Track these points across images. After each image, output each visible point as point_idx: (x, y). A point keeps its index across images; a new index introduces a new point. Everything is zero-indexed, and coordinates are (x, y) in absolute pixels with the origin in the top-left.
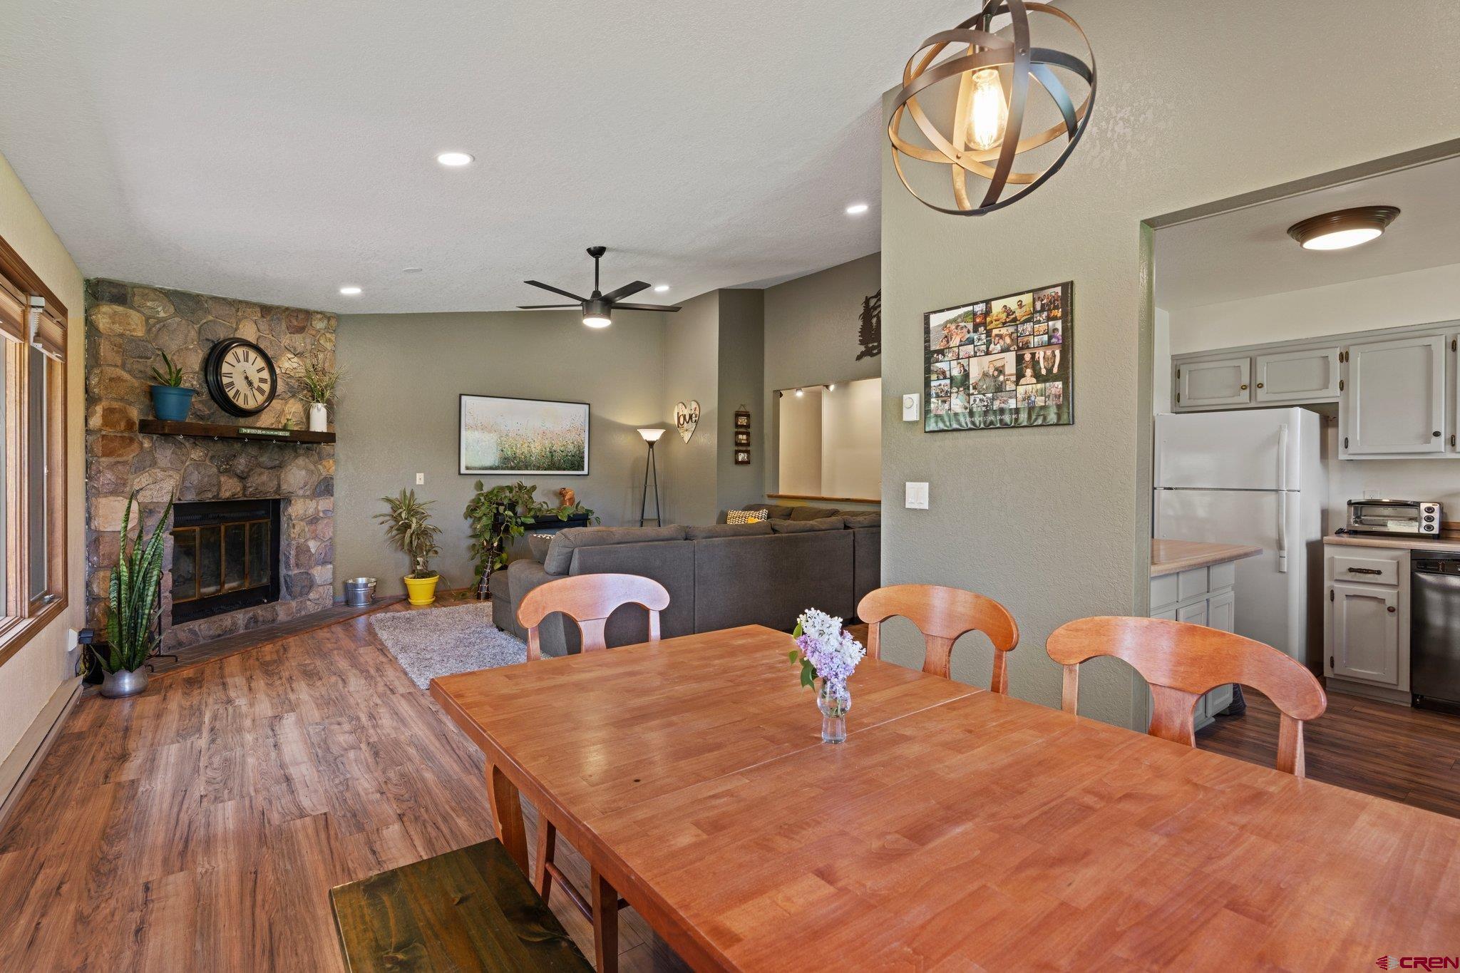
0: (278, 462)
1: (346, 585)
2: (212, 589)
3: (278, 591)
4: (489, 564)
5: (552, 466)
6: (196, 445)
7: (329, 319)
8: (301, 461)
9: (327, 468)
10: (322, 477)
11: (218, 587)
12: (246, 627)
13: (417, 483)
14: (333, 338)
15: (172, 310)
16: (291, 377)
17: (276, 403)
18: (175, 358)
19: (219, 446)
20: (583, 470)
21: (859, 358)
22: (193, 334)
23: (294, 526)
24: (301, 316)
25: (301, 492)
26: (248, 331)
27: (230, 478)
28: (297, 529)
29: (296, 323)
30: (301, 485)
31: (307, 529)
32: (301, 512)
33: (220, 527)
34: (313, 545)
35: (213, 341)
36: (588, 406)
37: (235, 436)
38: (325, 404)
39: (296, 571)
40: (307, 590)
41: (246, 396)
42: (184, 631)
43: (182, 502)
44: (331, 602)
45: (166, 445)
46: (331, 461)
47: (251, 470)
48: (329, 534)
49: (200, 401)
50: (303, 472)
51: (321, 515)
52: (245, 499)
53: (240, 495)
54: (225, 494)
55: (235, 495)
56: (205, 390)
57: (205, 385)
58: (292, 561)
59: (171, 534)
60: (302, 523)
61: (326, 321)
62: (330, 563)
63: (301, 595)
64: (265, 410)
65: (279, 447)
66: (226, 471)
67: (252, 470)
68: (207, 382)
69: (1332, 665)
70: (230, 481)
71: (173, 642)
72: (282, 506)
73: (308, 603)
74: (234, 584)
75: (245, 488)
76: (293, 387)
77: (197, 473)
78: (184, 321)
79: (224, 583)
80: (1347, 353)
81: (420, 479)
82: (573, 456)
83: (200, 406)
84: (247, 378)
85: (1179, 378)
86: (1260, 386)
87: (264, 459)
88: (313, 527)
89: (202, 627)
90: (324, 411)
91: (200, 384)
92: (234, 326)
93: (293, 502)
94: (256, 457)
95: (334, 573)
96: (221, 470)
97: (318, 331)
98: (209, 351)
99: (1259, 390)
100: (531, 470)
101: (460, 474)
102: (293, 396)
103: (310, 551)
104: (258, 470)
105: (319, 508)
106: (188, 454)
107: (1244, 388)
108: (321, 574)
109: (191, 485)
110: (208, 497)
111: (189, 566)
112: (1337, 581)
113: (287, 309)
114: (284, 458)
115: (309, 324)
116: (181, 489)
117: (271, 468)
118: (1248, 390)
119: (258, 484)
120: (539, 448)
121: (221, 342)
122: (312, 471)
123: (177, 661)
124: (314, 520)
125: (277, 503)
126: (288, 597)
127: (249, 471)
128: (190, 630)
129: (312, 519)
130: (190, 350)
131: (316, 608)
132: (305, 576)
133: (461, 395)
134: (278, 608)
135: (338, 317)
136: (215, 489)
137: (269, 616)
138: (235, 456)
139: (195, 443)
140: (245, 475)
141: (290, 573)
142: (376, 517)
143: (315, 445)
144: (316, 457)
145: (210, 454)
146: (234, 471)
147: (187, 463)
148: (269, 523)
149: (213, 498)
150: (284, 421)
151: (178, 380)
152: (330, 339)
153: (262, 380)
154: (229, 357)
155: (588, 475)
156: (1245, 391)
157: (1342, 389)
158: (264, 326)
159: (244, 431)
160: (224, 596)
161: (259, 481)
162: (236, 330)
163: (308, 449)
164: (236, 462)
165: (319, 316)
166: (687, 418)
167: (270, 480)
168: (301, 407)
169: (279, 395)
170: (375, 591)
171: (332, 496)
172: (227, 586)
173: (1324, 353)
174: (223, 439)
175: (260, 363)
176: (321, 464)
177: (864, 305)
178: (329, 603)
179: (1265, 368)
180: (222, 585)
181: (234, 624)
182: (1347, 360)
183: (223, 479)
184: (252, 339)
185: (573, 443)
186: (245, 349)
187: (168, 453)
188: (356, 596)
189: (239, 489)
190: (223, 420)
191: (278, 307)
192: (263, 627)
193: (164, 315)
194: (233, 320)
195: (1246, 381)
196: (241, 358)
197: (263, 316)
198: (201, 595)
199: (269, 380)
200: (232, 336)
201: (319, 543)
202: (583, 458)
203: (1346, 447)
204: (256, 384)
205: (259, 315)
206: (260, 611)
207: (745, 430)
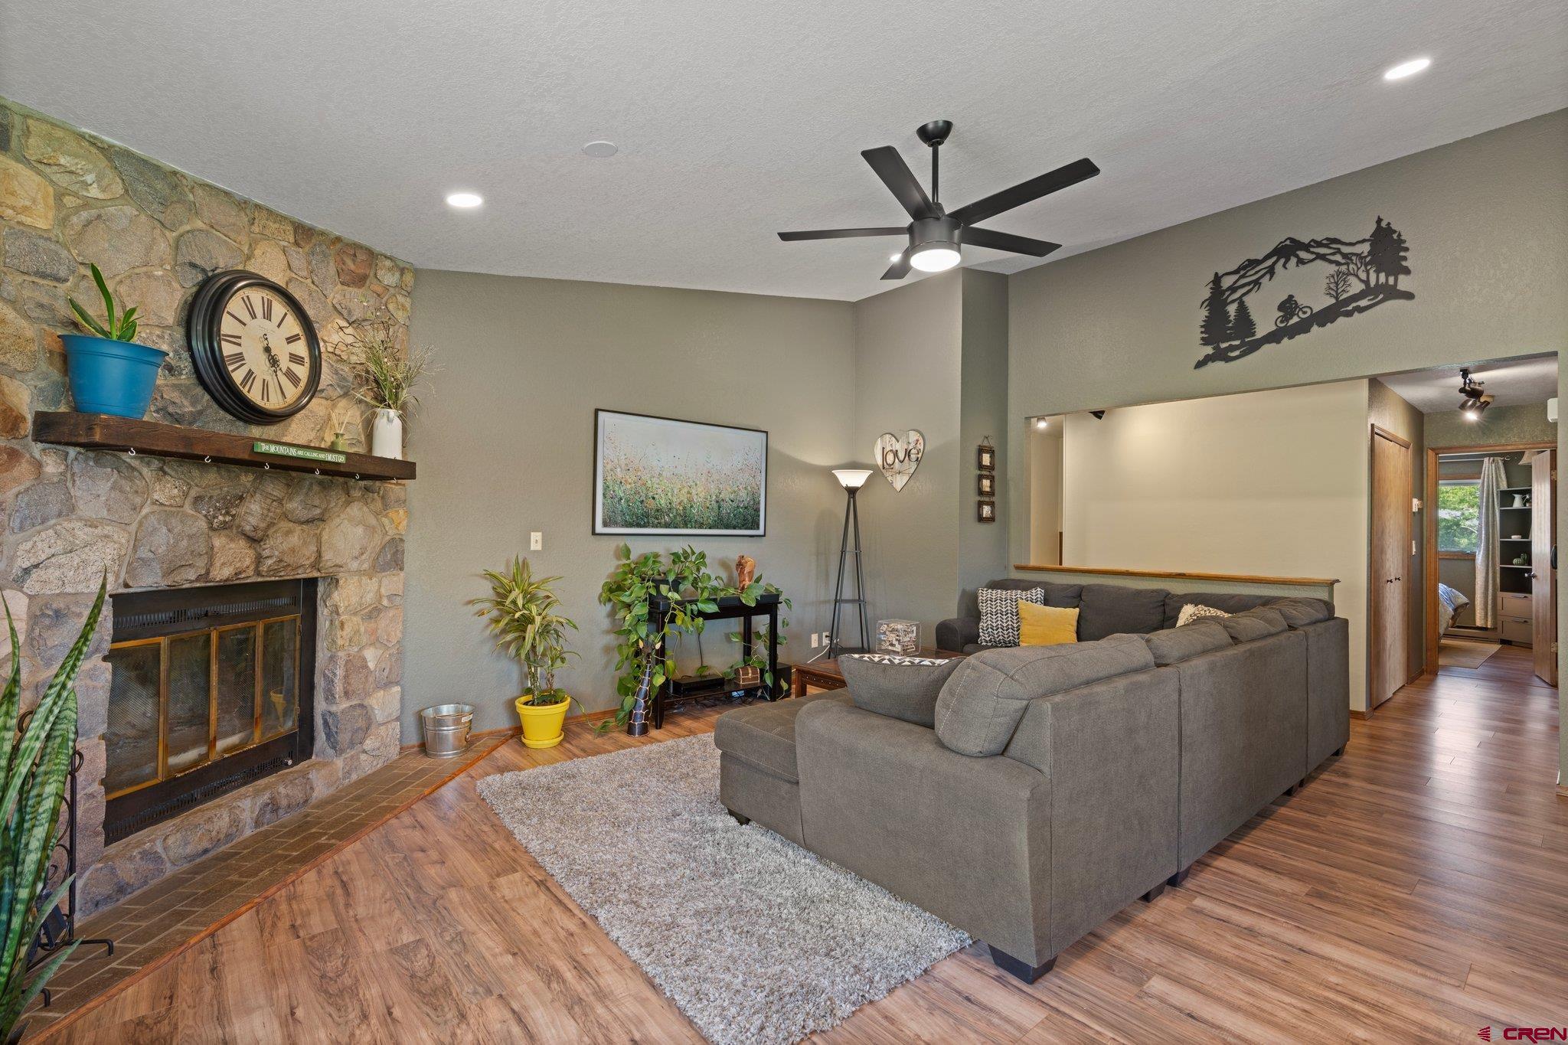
0: (318, 511)
1: (421, 720)
2: (191, 755)
3: (311, 739)
4: (647, 678)
5: (721, 522)
6: (165, 473)
7: (402, 271)
8: (356, 510)
9: (397, 521)
10: (388, 538)
11: (203, 750)
12: (257, 823)
13: (532, 548)
14: (408, 306)
15: (118, 189)
16: (341, 360)
17: (317, 405)
18: (122, 289)
19: (212, 477)
20: (758, 528)
21: (1200, 365)
22: (163, 247)
23: (342, 624)
24: (361, 256)
25: (354, 565)
26: (271, 264)
27: (232, 540)
28: (348, 629)
29: (352, 267)
30: (356, 553)
31: (362, 629)
32: (354, 600)
33: (208, 637)
34: (371, 656)
35: (204, 271)
36: (765, 434)
37: (246, 456)
38: (400, 412)
39: (345, 705)
40: (360, 735)
41: (265, 385)
42: (131, 859)
43: (131, 590)
44: (398, 749)
45: (99, 470)
46: (401, 512)
47: (271, 525)
48: (396, 635)
49: (175, 386)
50: (360, 530)
51: (385, 602)
52: (260, 579)
53: (250, 572)
54: (222, 573)
55: (240, 573)
56: (186, 365)
57: (186, 355)
58: (339, 688)
59: (105, 659)
60: (355, 619)
61: (397, 275)
62: (397, 683)
63: (352, 745)
64: (298, 416)
65: (320, 483)
66: (225, 526)
67: (274, 524)
68: (190, 348)
70: (232, 545)
71: (106, 890)
72: (321, 589)
73: (363, 757)
74: (234, 739)
75: (259, 559)
76: (345, 379)
77: (164, 530)
78: (143, 218)
79: (215, 740)
81: (536, 540)
82: (746, 508)
83: (171, 395)
84: (267, 350)
87: (294, 505)
88: (373, 625)
89: (170, 841)
90: (397, 423)
91: (176, 351)
92: (246, 249)
93: (341, 582)
94: (280, 501)
95: (402, 699)
96: (215, 525)
97: (386, 288)
98: (194, 289)
100: (692, 527)
101: (594, 533)
102: (346, 395)
103: (367, 667)
104: (285, 525)
105: (383, 591)
106: (147, 491)
108: (384, 704)
109: (151, 555)
110: (188, 578)
111: (145, 704)
113: (338, 239)
114: (329, 502)
115: (372, 275)
116: (129, 564)
117: (307, 522)
119: (283, 553)
120: (702, 495)
121: (219, 274)
122: (374, 528)
123: (111, 951)
124: (374, 613)
125: (312, 583)
126: (332, 752)
127: (269, 527)
128: (145, 855)
129: (370, 612)
130: (157, 278)
131: (375, 763)
132: (359, 711)
133: (597, 411)
134: (313, 775)
135: (417, 272)
136: (201, 563)
137: (297, 793)
138: (241, 498)
139: (161, 469)
140: (260, 534)
141: (334, 709)
142: (470, 602)
143: (378, 483)
144: (379, 504)
145: (193, 493)
146: (239, 526)
147: (145, 511)
148: (298, 623)
149: (197, 580)
150: (329, 438)
151: (129, 328)
152: (403, 305)
153: (295, 359)
154: (234, 305)
155: (764, 536)
158: (298, 259)
159: (264, 448)
160: (216, 765)
161: (285, 546)
162: (249, 258)
163: (367, 489)
164: (242, 510)
165: (388, 263)
166: (901, 455)
167: (305, 543)
168: (358, 413)
169: (322, 391)
170: (470, 729)
171: (401, 569)
172: (221, 744)
174: (220, 461)
175: (293, 326)
176: (386, 516)
177: (1211, 285)
178: (393, 752)
180: (212, 745)
181: (235, 822)
183: (218, 542)
184: (278, 279)
185: (746, 488)
186: (267, 294)
187: (103, 487)
188: (439, 738)
189: (248, 561)
190: (220, 424)
191: (322, 233)
192: (288, 817)
193: (101, 196)
194: (244, 239)
196: (259, 311)
197: (297, 244)
198: (170, 769)
199: (307, 360)
200: (240, 267)
201: (381, 652)
202: (757, 510)
204: (284, 363)
205: (292, 240)
206: (281, 786)
207: (988, 473)
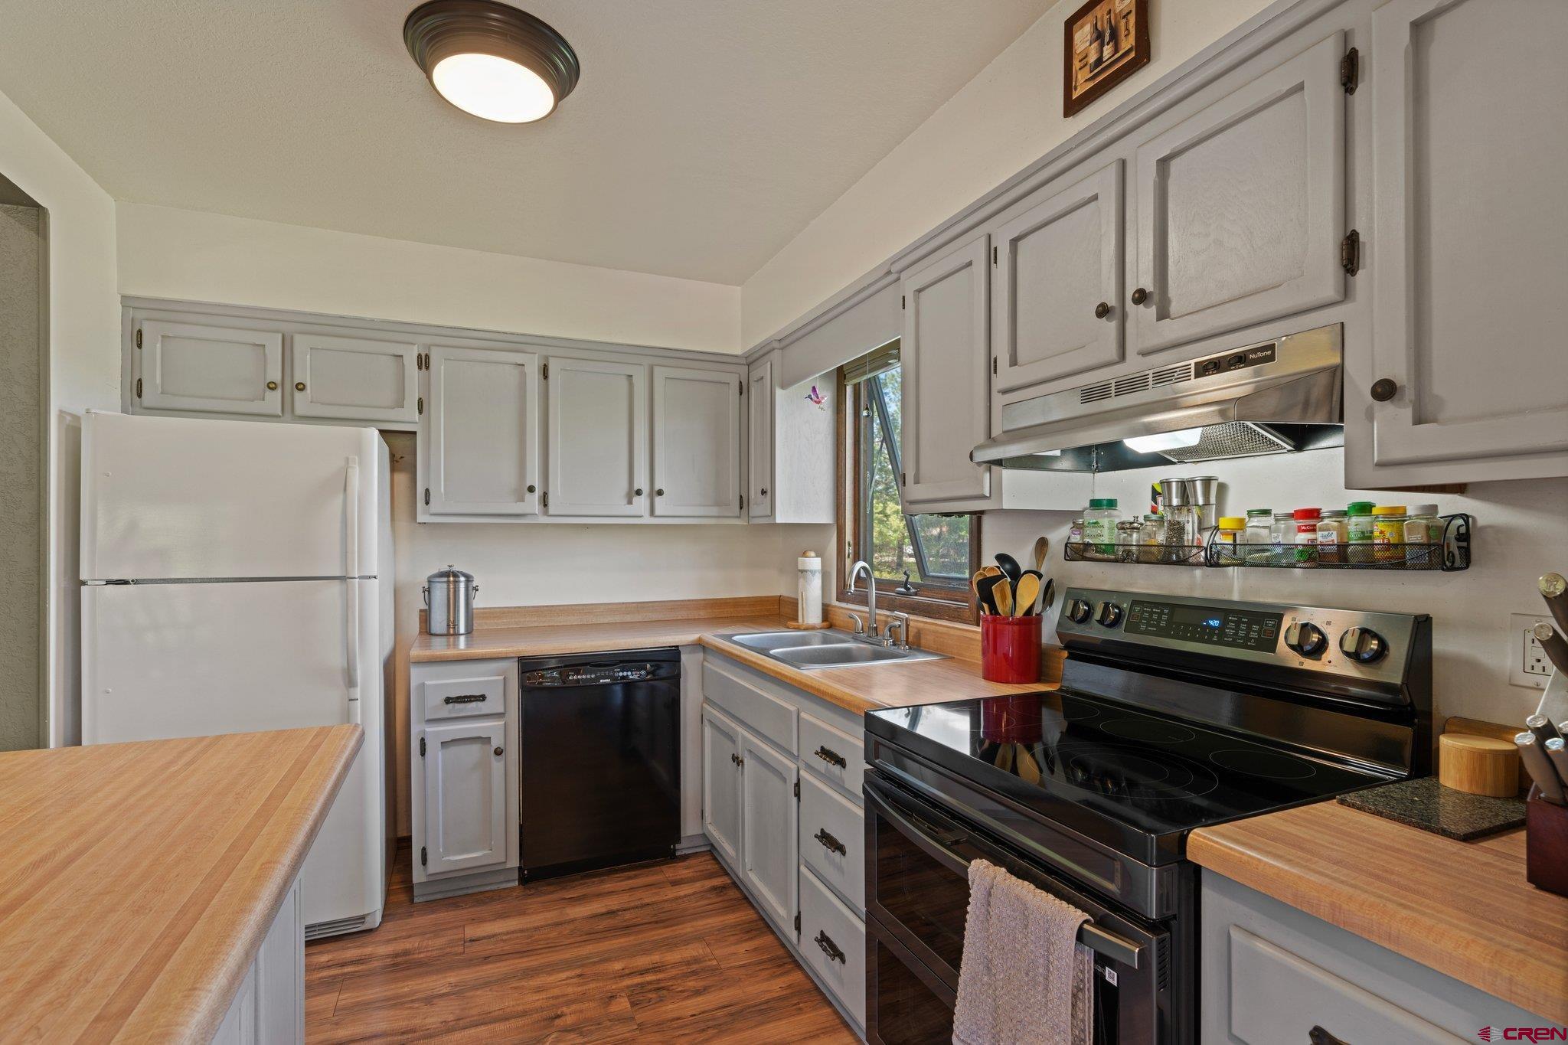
69: (424, 862)
80: (427, 356)
85: (140, 346)
86: (301, 387)
99: (298, 395)
107: (272, 386)
112: (430, 721)
118: (279, 390)
156: (274, 392)
157: (420, 412)
173: (399, 350)
179: (308, 356)
182: (427, 368)
195: (275, 375)
203: (427, 503)
